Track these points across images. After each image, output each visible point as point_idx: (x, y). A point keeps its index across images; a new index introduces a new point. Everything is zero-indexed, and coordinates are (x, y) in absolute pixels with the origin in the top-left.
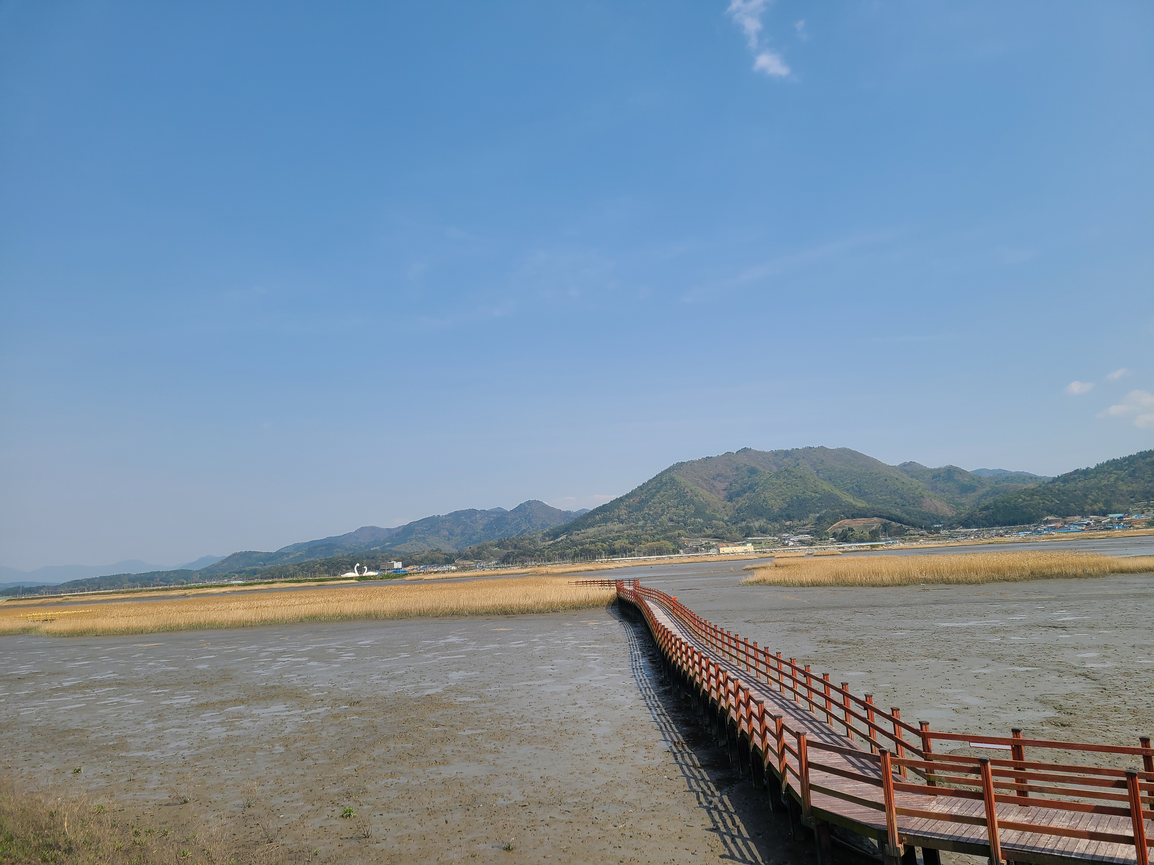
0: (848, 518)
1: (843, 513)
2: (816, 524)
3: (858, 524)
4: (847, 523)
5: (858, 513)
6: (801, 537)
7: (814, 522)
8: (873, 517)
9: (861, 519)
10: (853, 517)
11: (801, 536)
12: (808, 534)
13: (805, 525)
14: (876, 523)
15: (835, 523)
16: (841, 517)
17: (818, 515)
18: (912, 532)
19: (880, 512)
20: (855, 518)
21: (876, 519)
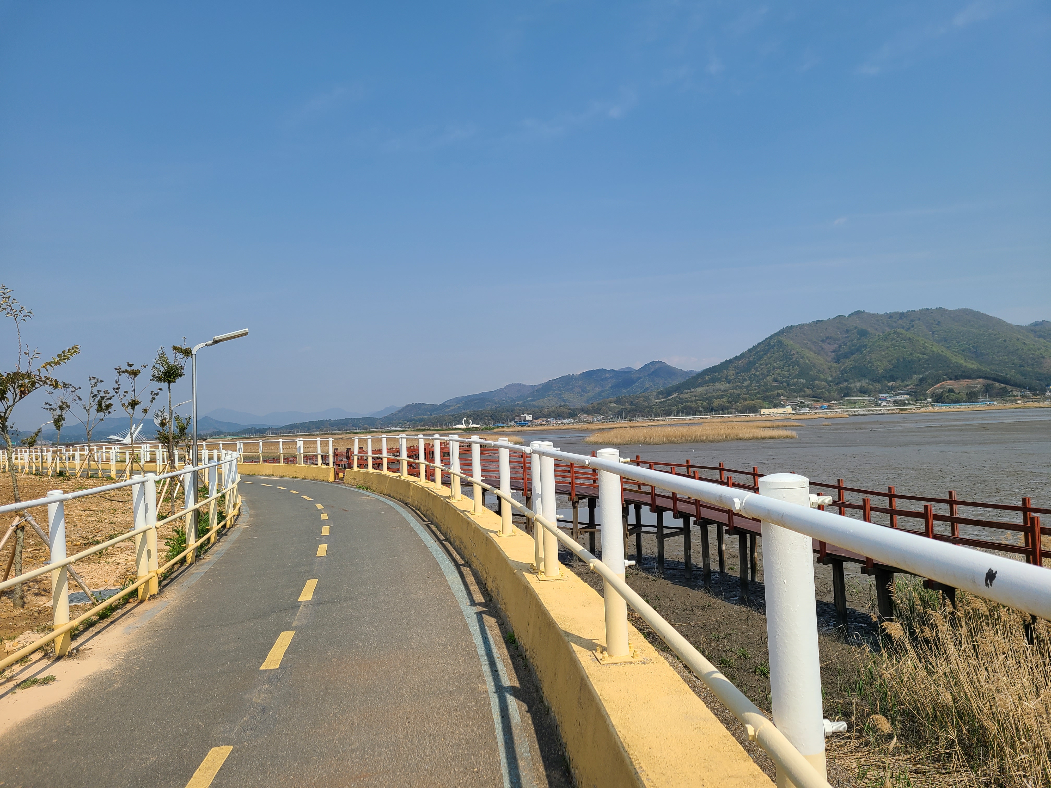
0: (951, 379)
1: (946, 375)
2: (917, 385)
3: (961, 385)
4: (949, 384)
5: (961, 375)
6: (900, 398)
7: (916, 382)
8: (978, 378)
9: (964, 380)
10: (957, 378)
11: (900, 396)
12: (908, 394)
13: (907, 386)
14: (979, 383)
15: (936, 384)
16: (944, 378)
17: (921, 376)
18: (1015, 393)
19: (986, 374)
20: (958, 379)
21: (980, 380)
